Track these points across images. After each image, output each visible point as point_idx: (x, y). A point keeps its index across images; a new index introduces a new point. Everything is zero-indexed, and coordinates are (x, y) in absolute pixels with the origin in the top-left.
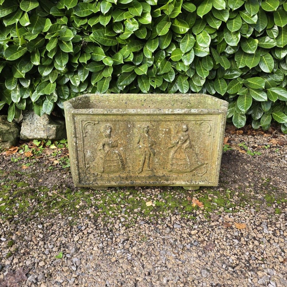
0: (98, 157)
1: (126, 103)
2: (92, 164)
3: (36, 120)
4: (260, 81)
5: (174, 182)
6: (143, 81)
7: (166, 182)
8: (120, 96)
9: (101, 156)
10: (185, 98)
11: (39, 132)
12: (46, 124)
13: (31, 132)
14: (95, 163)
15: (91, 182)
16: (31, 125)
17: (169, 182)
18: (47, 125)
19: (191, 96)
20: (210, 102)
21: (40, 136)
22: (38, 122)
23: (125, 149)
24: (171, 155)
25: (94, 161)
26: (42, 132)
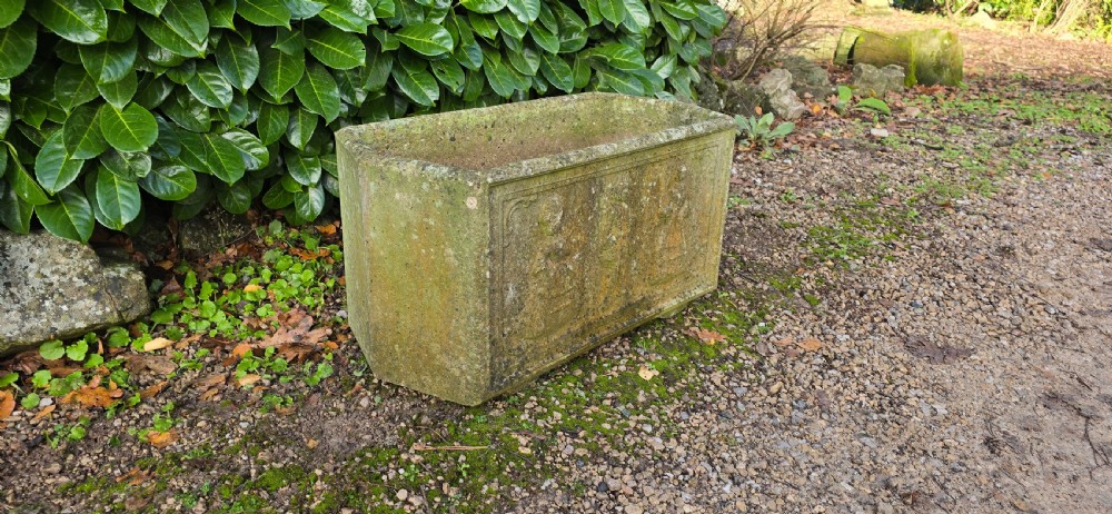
0: (532, 296)
1: (453, 139)
2: (517, 321)
3: (34, 266)
4: (631, 54)
5: (660, 306)
6: (410, 73)
7: (648, 312)
8: (437, 120)
9: (541, 290)
10: (570, 106)
11: (74, 306)
12: (91, 269)
13: (24, 318)
14: (526, 314)
15: (514, 375)
16: (14, 290)
17: (653, 310)
18: (96, 272)
19: (579, 100)
20: (629, 109)
21: (86, 319)
22: (47, 272)
23: (584, 254)
24: (661, 242)
25: (520, 310)
26: (90, 302)
